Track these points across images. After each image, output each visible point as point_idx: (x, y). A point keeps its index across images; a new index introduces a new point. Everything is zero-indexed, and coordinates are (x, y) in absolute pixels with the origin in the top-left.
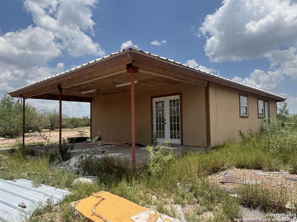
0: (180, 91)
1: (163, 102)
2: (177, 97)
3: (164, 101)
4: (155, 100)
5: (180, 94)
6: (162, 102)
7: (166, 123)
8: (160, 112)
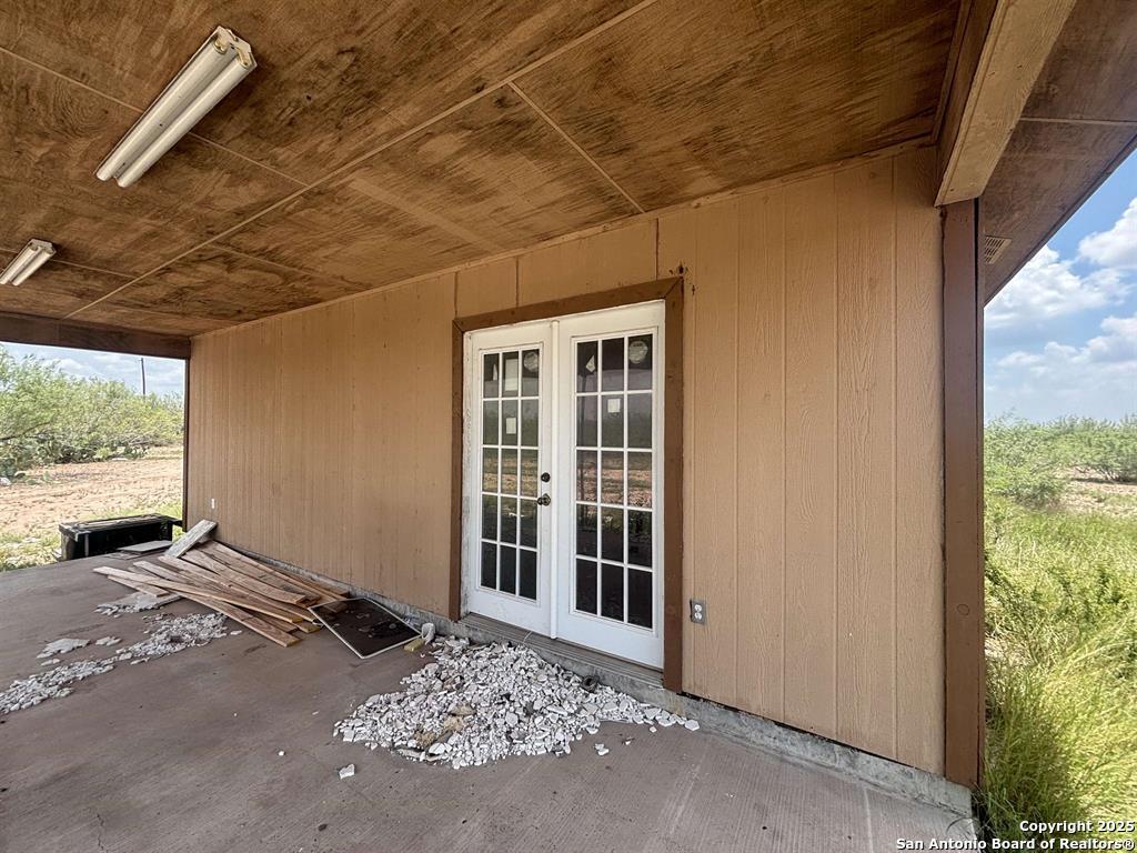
0: (667, 271)
1: (532, 354)
2: (644, 318)
3: (537, 351)
4: (481, 343)
5: (671, 291)
6: (525, 353)
7: (545, 501)
8: (511, 422)
